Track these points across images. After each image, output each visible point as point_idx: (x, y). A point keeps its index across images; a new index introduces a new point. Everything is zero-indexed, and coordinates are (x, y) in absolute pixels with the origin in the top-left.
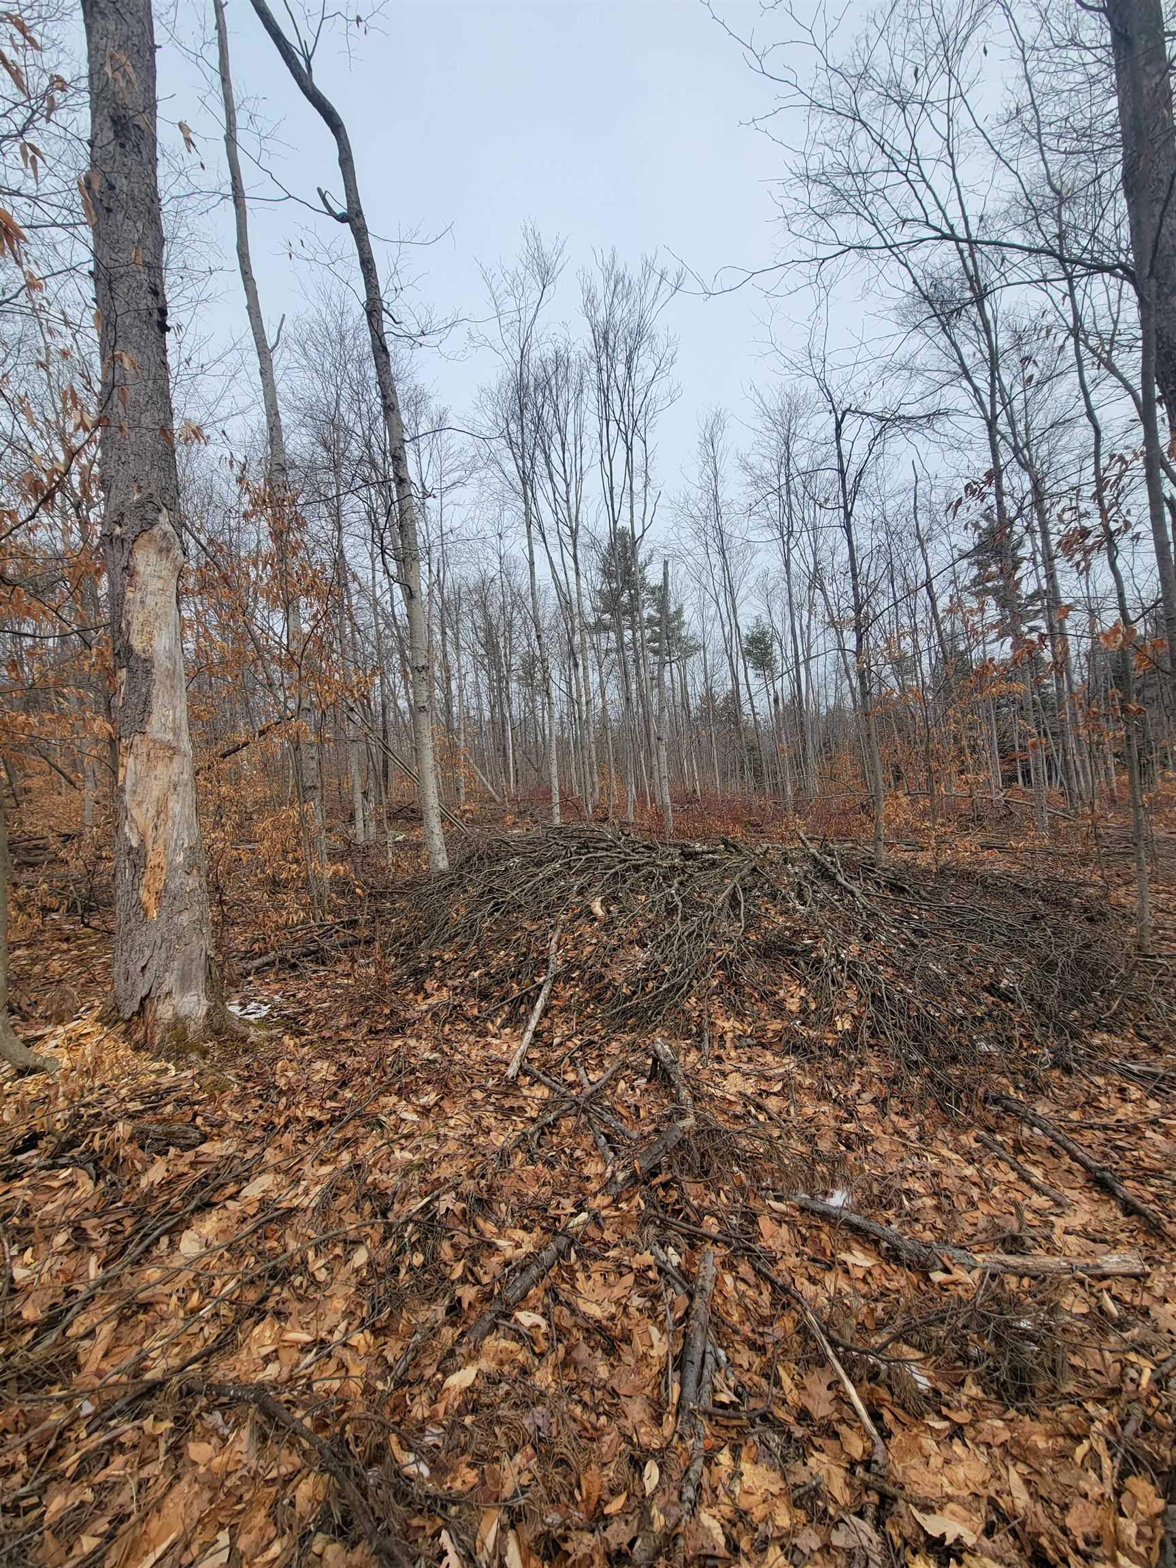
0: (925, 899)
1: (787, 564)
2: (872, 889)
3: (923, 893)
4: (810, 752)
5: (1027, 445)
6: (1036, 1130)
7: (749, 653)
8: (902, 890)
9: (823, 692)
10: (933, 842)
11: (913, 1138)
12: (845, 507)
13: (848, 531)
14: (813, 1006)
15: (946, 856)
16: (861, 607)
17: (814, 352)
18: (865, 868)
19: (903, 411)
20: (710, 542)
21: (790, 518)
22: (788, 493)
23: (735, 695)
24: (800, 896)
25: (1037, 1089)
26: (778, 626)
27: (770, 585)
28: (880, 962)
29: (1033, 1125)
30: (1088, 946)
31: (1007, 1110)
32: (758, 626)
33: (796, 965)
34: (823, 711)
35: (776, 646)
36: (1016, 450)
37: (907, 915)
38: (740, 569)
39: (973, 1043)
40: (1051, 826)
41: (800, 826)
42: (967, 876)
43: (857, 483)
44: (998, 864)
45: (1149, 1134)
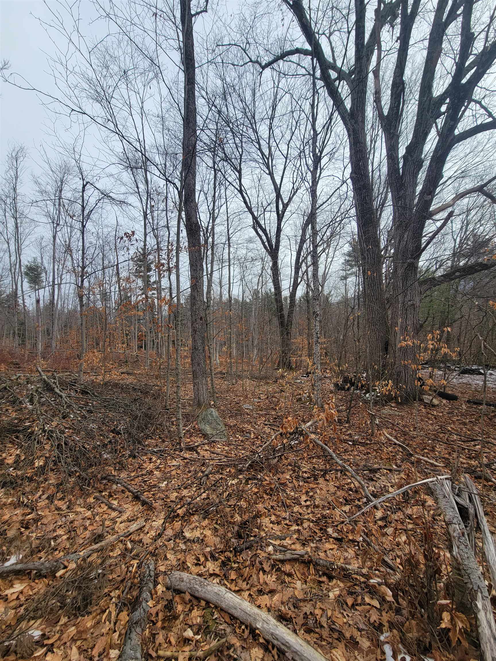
0: (96, 396)
1: (54, 237)
2: (73, 394)
3: (96, 394)
4: (56, 328)
5: (157, 229)
6: (119, 485)
7: (27, 274)
8: (87, 393)
9: (66, 301)
10: (103, 371)
11: (64, 509)
12: (83, 223)
13: (83, 233)
14: (23, 458)
15: (108, 378)
16: (85, 268)
17: (76, 149)
18: (71, 385)
19: (111, 195)
20: (8, 210)
21: (59, 217)
22: (59, 205)
23: (15, 294)
24: (31, 401)
25: (122, 467)
26: (46, 265)
27: (44, 244)
28: (66, 428)
29: (118, 483)
30: (150, 408)
31: (109, 481)
32: (34, 262)
33: (17, 437)
34: (66, 311)
35: (44, 275)
36: (153, 230)
37: (87, 404)
38: (27, 231)
39: (101, 455)
40: (150, 365)
41: (41, 364)
42: (116, 385)
43: (89, 215)
44: (130, 380)
45: (155, 472)
